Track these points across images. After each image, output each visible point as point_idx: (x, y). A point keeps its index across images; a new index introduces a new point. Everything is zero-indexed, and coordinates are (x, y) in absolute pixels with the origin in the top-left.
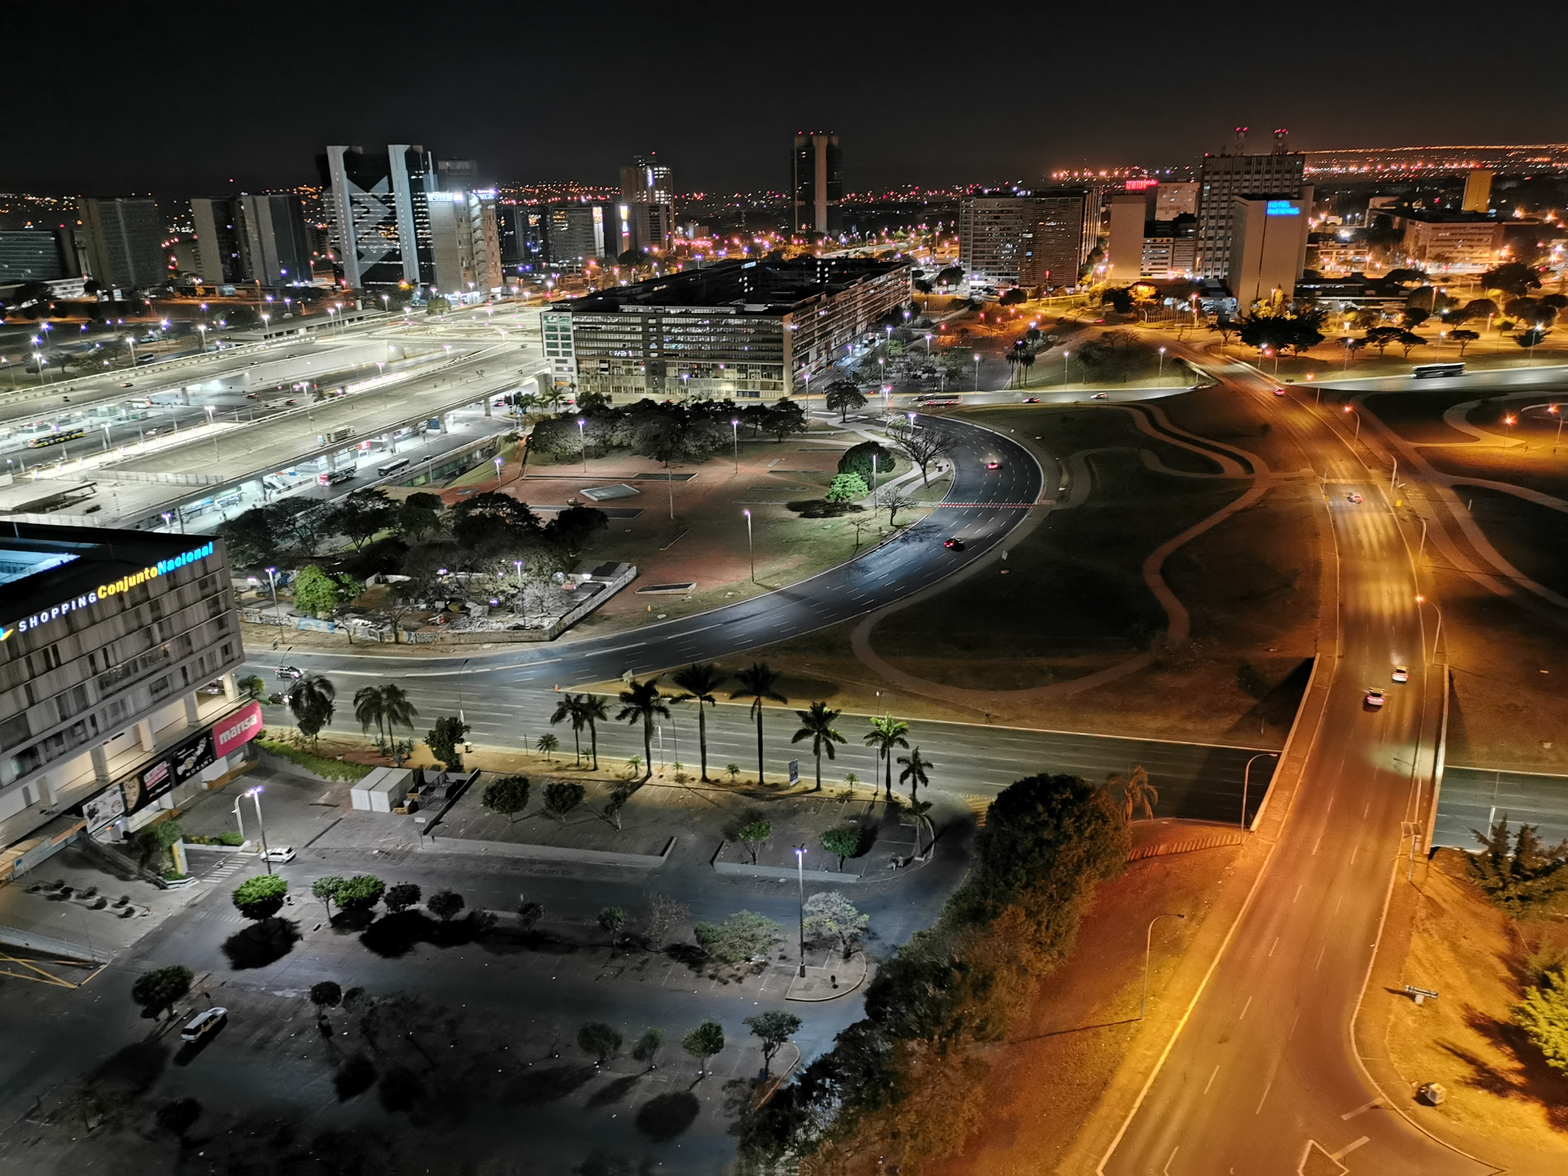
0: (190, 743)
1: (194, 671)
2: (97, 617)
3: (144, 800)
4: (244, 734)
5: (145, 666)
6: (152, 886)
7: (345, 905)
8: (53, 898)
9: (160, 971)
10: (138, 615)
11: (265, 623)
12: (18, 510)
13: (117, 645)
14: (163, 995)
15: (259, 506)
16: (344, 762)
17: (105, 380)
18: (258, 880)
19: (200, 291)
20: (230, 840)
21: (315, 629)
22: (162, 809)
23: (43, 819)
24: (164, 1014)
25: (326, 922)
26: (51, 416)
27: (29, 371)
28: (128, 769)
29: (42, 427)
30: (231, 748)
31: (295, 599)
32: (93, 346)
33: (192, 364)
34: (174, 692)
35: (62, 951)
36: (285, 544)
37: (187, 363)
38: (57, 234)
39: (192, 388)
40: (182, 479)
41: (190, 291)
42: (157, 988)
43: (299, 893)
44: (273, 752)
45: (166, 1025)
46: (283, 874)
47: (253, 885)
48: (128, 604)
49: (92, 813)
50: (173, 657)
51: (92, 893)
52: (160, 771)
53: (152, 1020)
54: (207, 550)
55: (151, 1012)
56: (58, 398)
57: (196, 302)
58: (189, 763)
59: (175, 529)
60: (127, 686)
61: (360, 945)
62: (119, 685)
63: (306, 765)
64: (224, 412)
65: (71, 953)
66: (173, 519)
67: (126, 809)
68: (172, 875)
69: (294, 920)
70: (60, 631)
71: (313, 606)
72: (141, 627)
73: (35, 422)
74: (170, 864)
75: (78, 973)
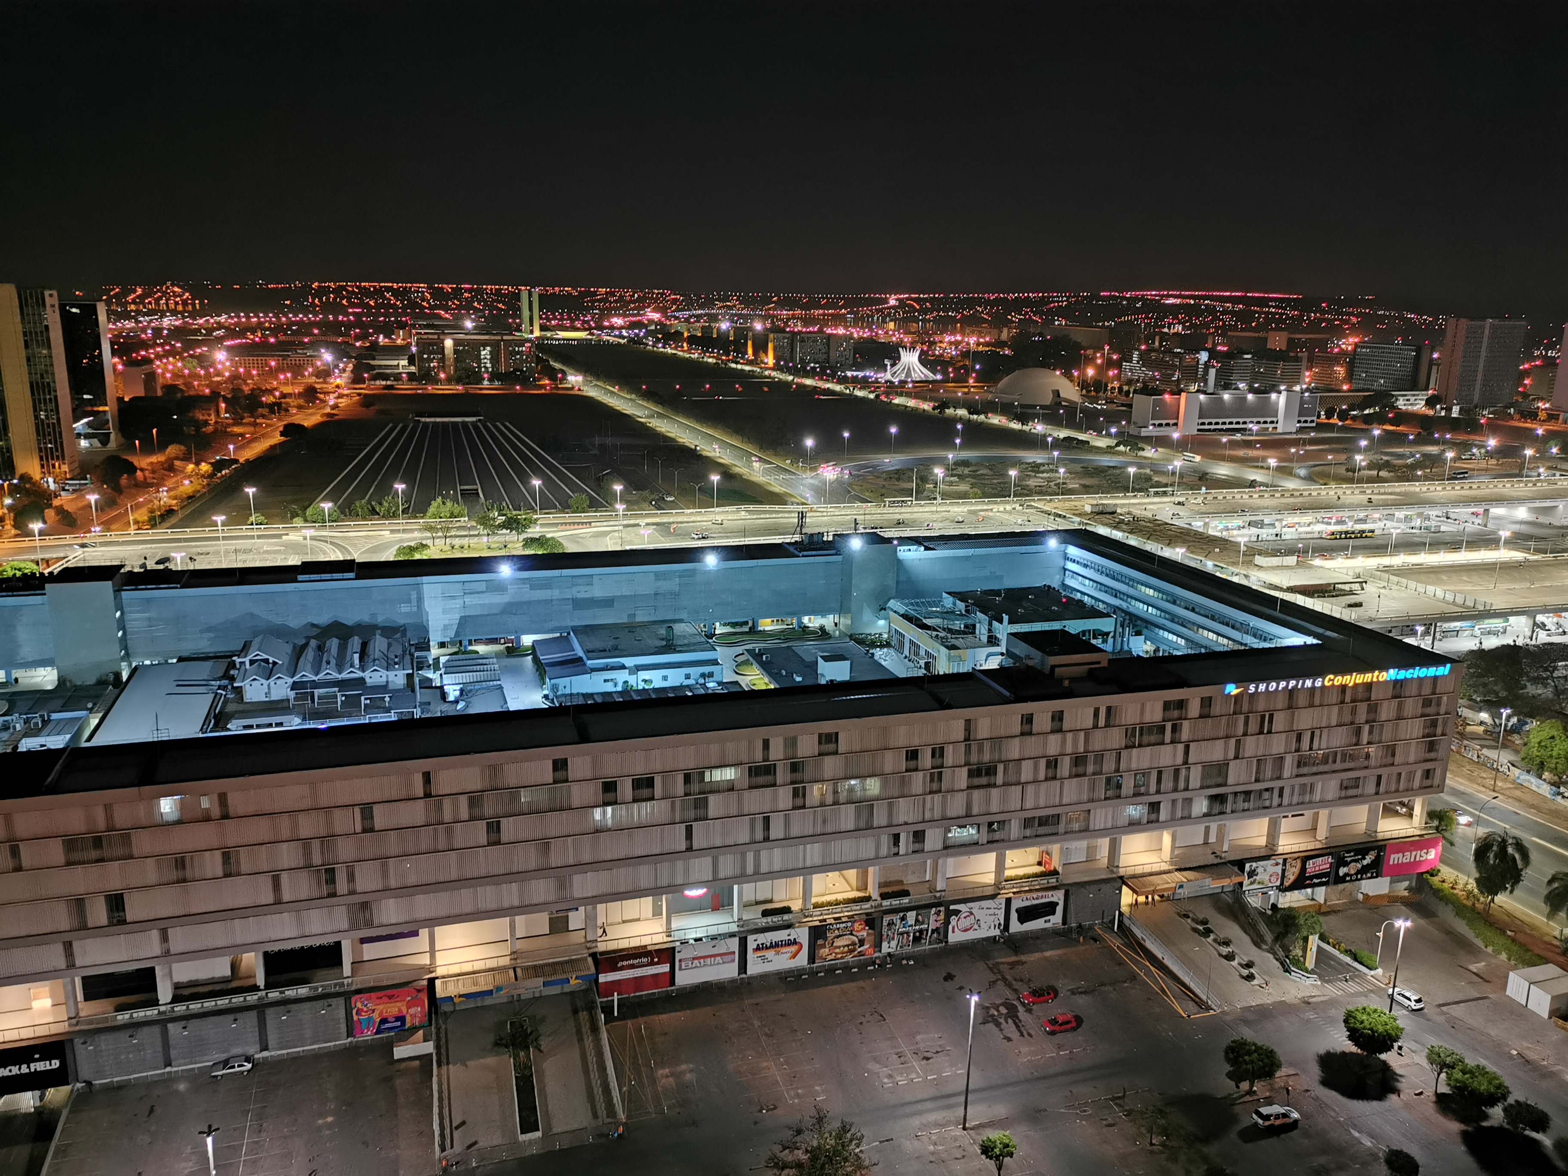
0: (1361, 850)
1: (1388, 784)
2: (1317, 701)
3: (1300, 883)
4: (1417, 864)
5: (1343, 760)
6: (1278, 964)
7: (1456, 1087)
8: (1195, 930)
9: (1254, 1044)
10: (1354, 711)
11: (1482, 763)
12: (1291, 590)
13: (1325, 731)
14: (1250, 1067)
15: (1520, 642)
16: (1513, 940)
17: (1412, 489)
18: (1375, 1011)
19: (1542, 415)
20: (1364, 960)
21: (1534, 788)
22: (1313, 899)
23: (1212, 860)
24: (1245, 1086)
25: (1429, 1093)
26: (1351, 513)
27: (1348, 470)
28: (1295, 848)
29: (1340, 522)
30: (1398, 872)
31: (1524, 749)
32: (1413, 456)
33: (1505, 487)
34: (1361, 796)
35: (1186, 980)
36: (1532, 690)
37: (1500, 486)
38: (1419, 351)
39: (1497, 511)
40: (1449, 597)
41: (1533, 415)
42: (1246, 1058)
43: (1414, 1049)
44: (1440, 895)
45: (1243, 1096)
46: (1403, 1020)
47: (1369, 1014)
48: (1348, 699)
49: (1252, 874)
50: (1373, 762)
51: (1227, 943)
52: (1323, 864)
53: (1233, 1084)
54: (1443, 671)
55: (1236, 1077)
56: (1364, 498)
57: (1534, 426)
58: (1353, 868)
59: (1425, 644)
60: (1321, 773)
61: (1459, 1139)
62: (1315, 769)
63: (1470, 923)
64: (1518, 540)
65: (1192, 986)
66: (1426, 633)
67: (1282, 883)
68: (1299, 964)
69: (1399, 1071)
70: (1281, 703)
71: (1542, 763)
72: (1352, 723)
73: (1335, 515)
74: (1300, 954)
75: (1191, 1005)
